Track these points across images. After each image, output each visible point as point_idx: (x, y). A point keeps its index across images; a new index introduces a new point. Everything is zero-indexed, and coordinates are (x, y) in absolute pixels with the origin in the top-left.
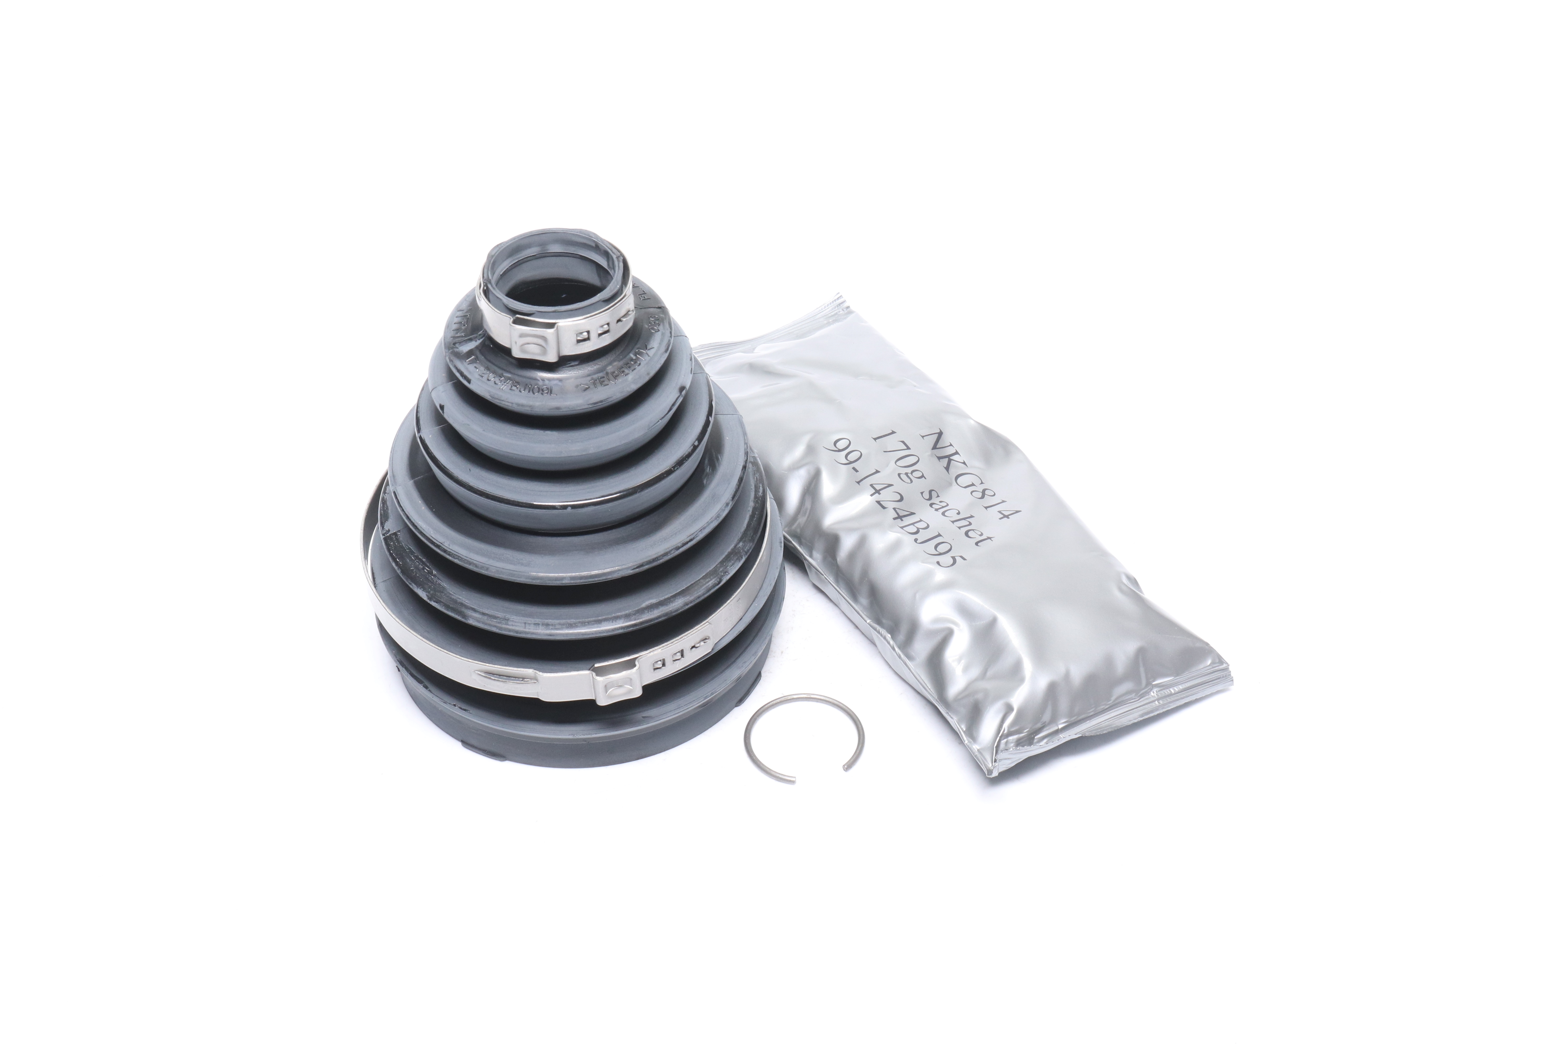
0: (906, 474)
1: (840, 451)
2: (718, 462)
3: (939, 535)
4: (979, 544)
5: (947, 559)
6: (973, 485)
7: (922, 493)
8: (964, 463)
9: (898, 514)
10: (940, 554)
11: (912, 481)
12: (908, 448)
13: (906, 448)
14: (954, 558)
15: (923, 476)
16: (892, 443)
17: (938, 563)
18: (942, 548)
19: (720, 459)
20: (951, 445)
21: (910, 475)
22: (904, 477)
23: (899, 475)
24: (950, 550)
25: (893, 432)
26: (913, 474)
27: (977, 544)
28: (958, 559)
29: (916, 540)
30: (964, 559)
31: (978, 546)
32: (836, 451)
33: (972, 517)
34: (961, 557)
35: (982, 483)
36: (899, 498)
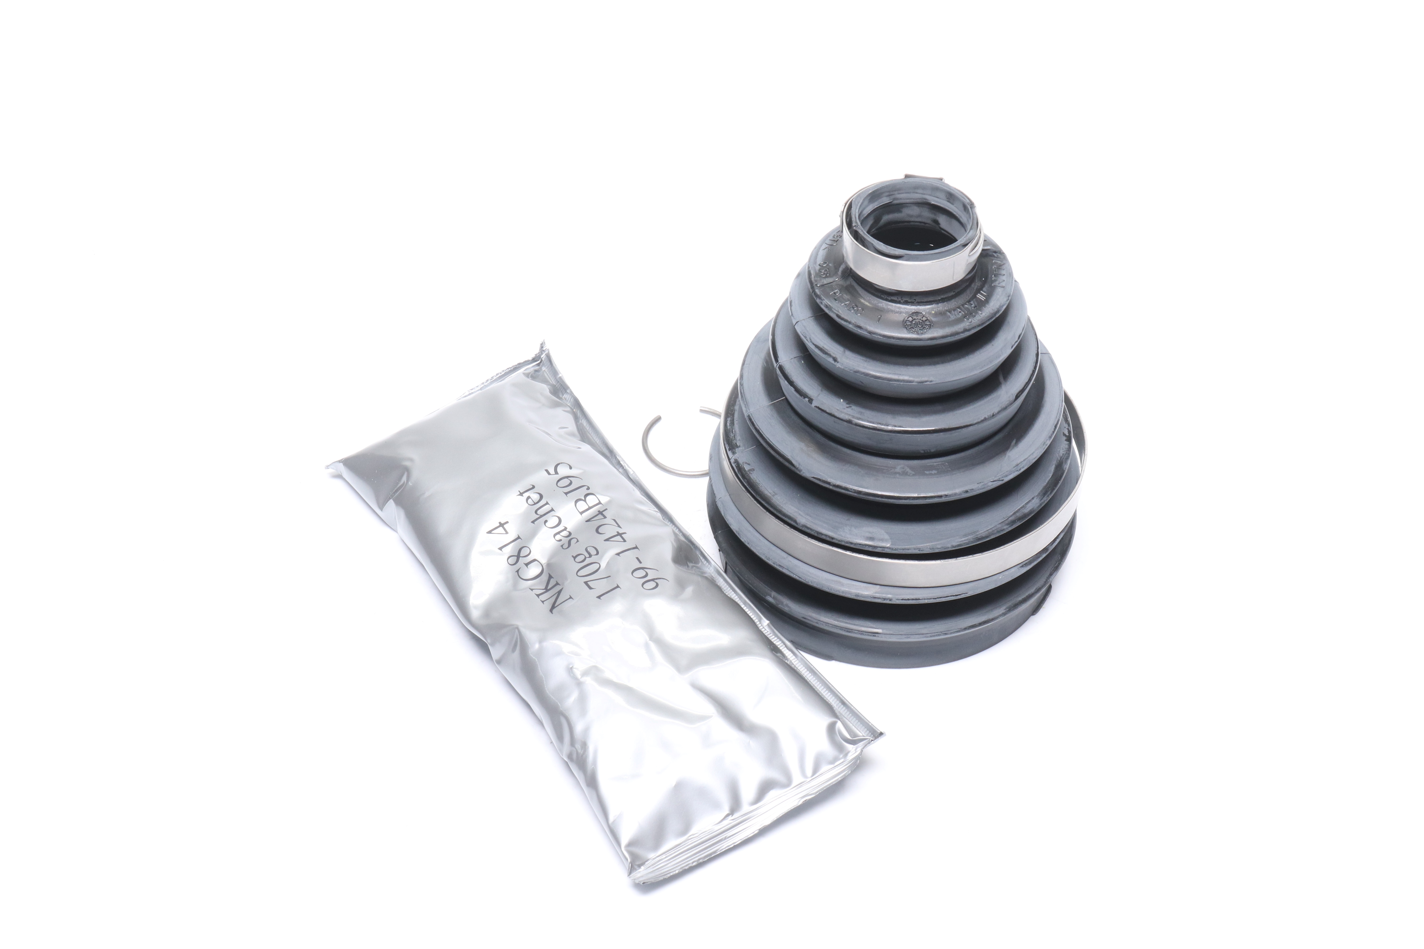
0: (590, 556)
1: (653, 580)
2: (766, 360)
3: (566, 494)
4: (532, 486)
5: (563, 471)
6: (527, 565)
7: (578, 541)
8: (532, 590)
9: (603, 515)
10: (567, 477)
11: (586, 550)
12: (586, 583)
13: (588, 583)
14: (556, 473)
15: (575, 558)
16: (601, 587)
17: (571, 468)
18: (566, 482)
19: (764, 363)
20: (543, 602)
21: (587, 556)
22: (593, 552)
23: (598, 553)
24: (558, 481)
25: (599, 597)
26: (584, 557)
27: (534, 487)
28: (552, 471)
29: (588, 488)
30: (547, 471)
31: (533, 485)
32: (657, 579)
33: (533, 522)
34: (549, 474)
35: (518, 571)
36: (600, 530)
